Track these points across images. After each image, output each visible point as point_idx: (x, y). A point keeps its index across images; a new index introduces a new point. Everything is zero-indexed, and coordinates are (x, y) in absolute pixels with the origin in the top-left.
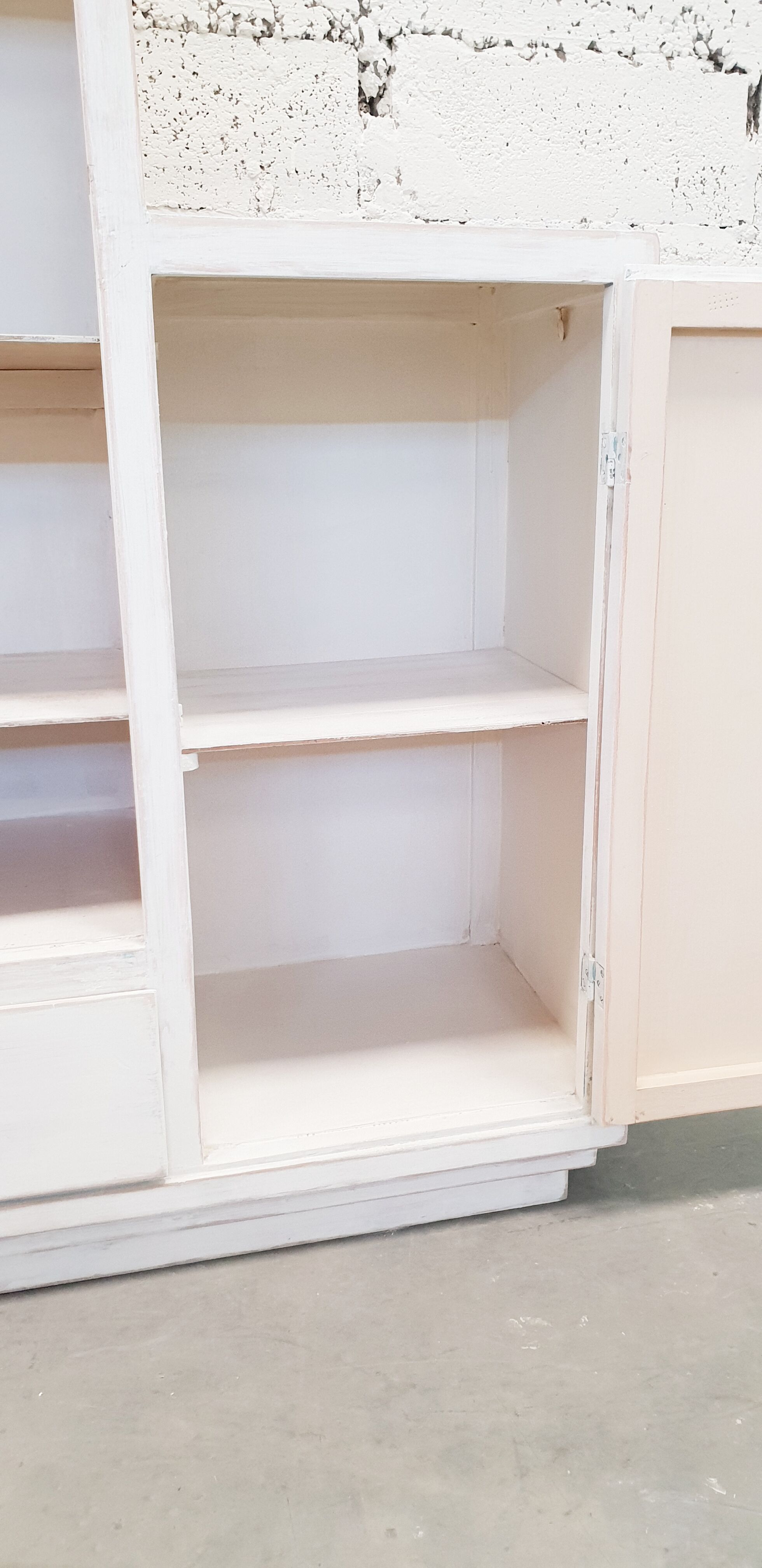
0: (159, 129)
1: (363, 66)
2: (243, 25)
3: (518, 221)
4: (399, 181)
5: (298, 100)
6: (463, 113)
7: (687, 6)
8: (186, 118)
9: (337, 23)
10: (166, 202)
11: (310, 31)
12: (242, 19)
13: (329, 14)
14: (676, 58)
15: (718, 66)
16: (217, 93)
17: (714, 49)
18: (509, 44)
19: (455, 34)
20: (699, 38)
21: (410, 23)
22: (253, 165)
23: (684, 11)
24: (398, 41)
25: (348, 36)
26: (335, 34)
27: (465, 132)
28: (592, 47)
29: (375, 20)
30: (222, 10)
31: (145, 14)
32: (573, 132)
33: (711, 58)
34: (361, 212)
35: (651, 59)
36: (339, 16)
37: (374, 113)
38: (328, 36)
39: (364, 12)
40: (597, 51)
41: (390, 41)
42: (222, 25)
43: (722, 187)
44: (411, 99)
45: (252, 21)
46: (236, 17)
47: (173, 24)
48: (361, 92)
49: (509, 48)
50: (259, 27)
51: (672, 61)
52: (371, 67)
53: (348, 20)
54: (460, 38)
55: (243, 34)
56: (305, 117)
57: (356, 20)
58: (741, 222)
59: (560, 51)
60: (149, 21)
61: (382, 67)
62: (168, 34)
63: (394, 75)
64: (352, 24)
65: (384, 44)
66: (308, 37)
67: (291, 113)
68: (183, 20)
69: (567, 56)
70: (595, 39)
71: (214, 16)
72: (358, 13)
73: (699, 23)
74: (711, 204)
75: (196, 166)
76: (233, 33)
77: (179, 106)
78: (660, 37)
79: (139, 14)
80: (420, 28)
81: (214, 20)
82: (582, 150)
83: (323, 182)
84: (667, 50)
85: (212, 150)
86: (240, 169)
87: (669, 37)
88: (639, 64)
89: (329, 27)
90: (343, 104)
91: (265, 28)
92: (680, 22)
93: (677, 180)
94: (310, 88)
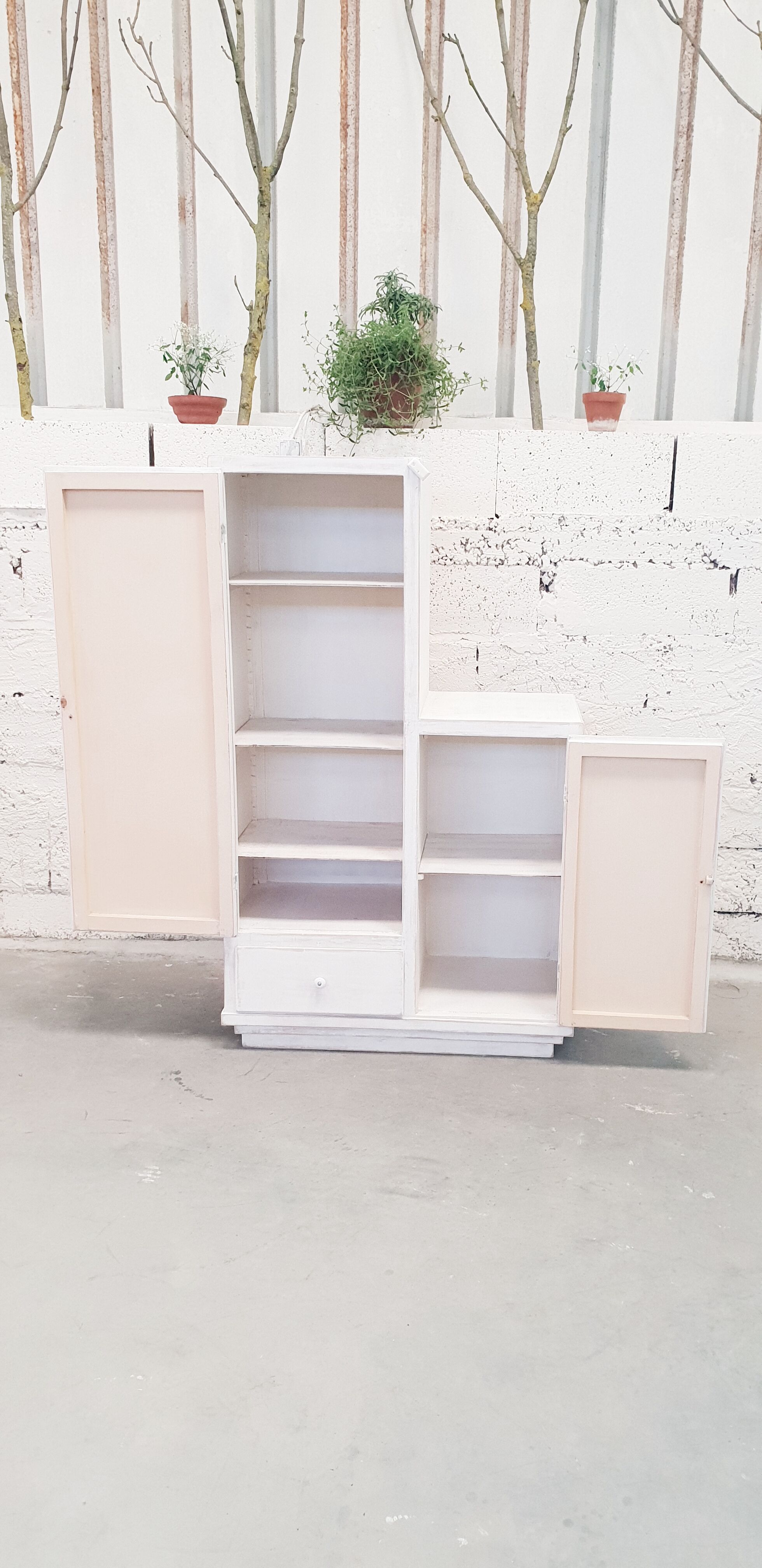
0: (453, 603)
1: (543, 573)
2: (491, 562)
3: (611, 635)
4: (556, 621)
5: (513, 589)
6: (587, 591)
7: (699, 542)
8: (464, 598)
9: (531, 559)
10: (453, 631)
11: (519, 562)
12: (491, 559)
13: (528, 555)
14: (693, 564)
15: (716, 565)
16: (478, 588)
17: (712, 560)
18: (610, 562)
19: (585, 560)
20: (705, 555)
21: (564, 557)
22: (491, 616)
23: (697, 544)
24: (558, 564)
25: (536, 563)
26: (531, 563)
27: (588, 599)
28: (651, 561)
29: (549, 556)
30: (482, 557)
31: (451, 560)
32: (640, 597)
33: (711, 562)
34: (538, 633)
35: (681, 565)
36: (532, 556)
37: (547, 590)
38: (528, 563)
39: (544, 553)
40: (653, 563)
41: (555, 563)
42: (482, 562)
43: (716, 618)
44: (563, 587)
45: (495, 560)
46: (488, 559)
47: (462, 563)
48: (541, 582)
49: (610, 564)
50: (498, 562)
51: (691, 565)
52: (546, 573)
53: (537, 557)
54: (587, 561)
55: (491, 565)
56: (515, 596)
57: (540, 556)
58: (726, 634)
59: (635, 564)
60: (452, 562)
61: (550, 573)
62: (460, 566)
63: (556, 577)
64: (539, 558)
65: (553, 564)
66: (518, 564)
67: (509, 594)
68: (466, 561)
69: (638, 566)
70: (652, 558)
71: (479, 559)
72: (541, 554)
73: (705, 549)
74: (710, 626)
75: (467, 616)
76: (487, 564)
77: (462, 593)
78: (685, 555)
79: (449, 560)
80: (569, 558)
81: (479, 561)
82: (644, 605)
83: (521, 621)
84: (688, 561)
85: (474, 610)
86: (486, 617)
87: (688, 556)
88: (674, 567)
89: (528, 560)
90: (532, 590)
91: (500, 562)
92: (695, 549)
93: (692, 616)
94: (518, 584)
